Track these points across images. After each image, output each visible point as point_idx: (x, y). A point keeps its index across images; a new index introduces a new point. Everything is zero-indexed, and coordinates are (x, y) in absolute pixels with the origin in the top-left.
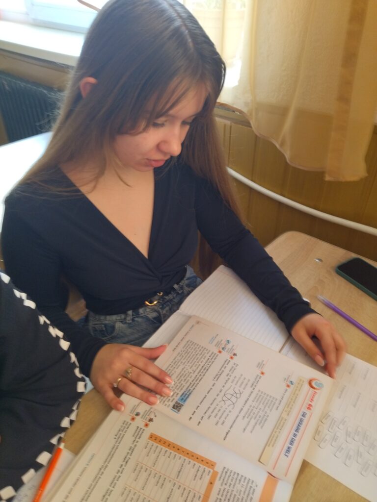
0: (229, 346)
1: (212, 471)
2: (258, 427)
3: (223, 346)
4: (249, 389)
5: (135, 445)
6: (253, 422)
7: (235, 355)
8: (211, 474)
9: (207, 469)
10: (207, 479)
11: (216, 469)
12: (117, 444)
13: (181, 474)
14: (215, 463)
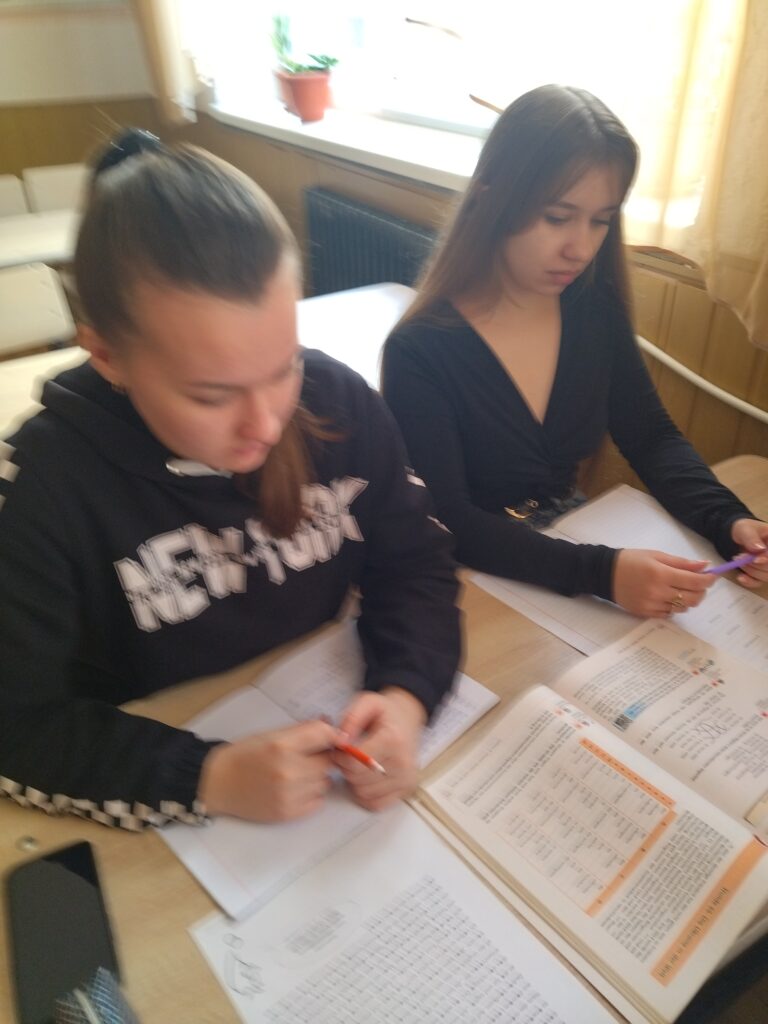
0: (712, 669)
1: (668, 809)
2: (749, 775)
3: (701, 667)
4: (739, 729)
5: (560, 746)
6: (742, 767)
7: (721, 681)
8: (665, 813)
9: (661, 805)
10: (658, 817)
11: (675, 809)
12: (533, 736)
13: (621, 799)
14: (675, 803)
